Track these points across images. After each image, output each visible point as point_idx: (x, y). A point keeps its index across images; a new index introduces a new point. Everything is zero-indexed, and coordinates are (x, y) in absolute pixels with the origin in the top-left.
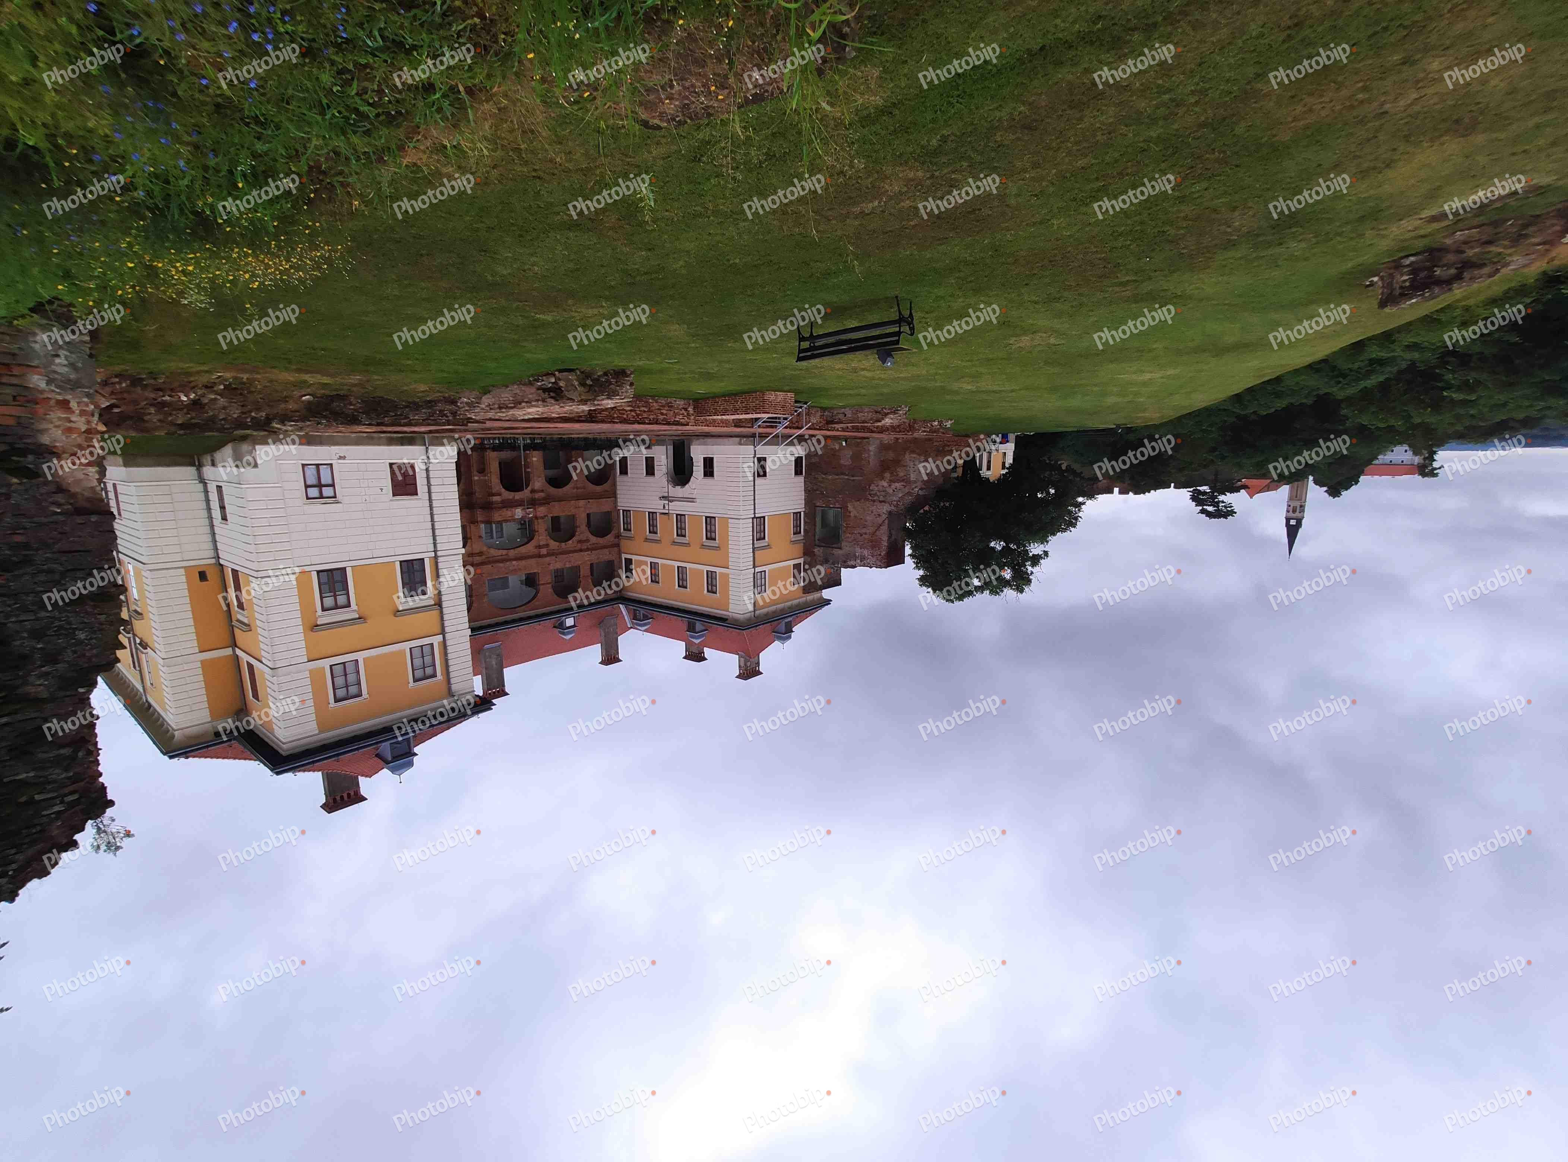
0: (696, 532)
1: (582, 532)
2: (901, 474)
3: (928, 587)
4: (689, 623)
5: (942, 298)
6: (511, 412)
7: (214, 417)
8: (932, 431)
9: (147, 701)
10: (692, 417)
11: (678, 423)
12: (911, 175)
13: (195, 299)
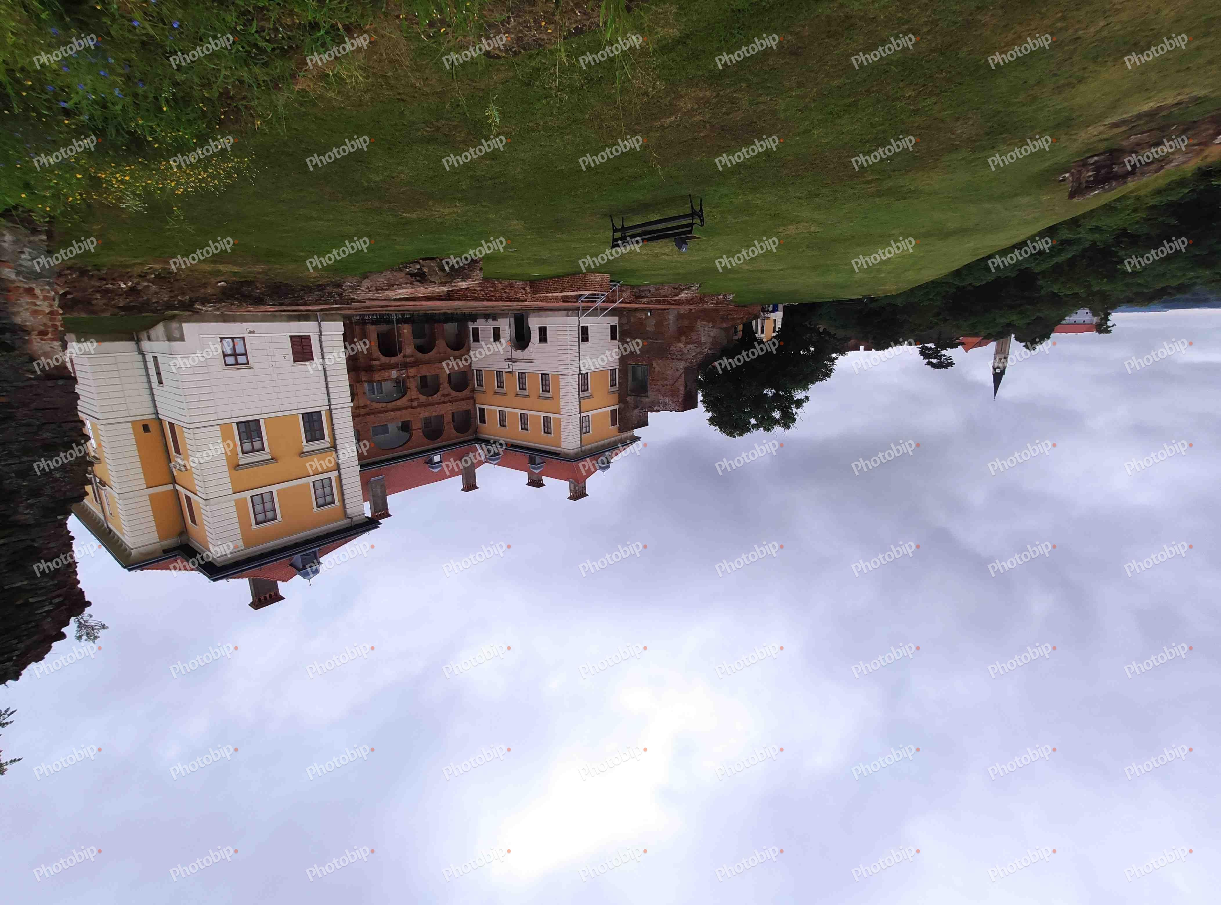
0: (534, 386)
1: (445, 388)
2: (694, 338)
3: (716, 425)
4: (530, 457)
5: (726, 195)
6: (386, 293)
7: (148, 300)
8: (717, 303)
9: (108, 527)
10: (530, 295)
11: (519, 300)
12: (701, 95)
13: (130, 203)
